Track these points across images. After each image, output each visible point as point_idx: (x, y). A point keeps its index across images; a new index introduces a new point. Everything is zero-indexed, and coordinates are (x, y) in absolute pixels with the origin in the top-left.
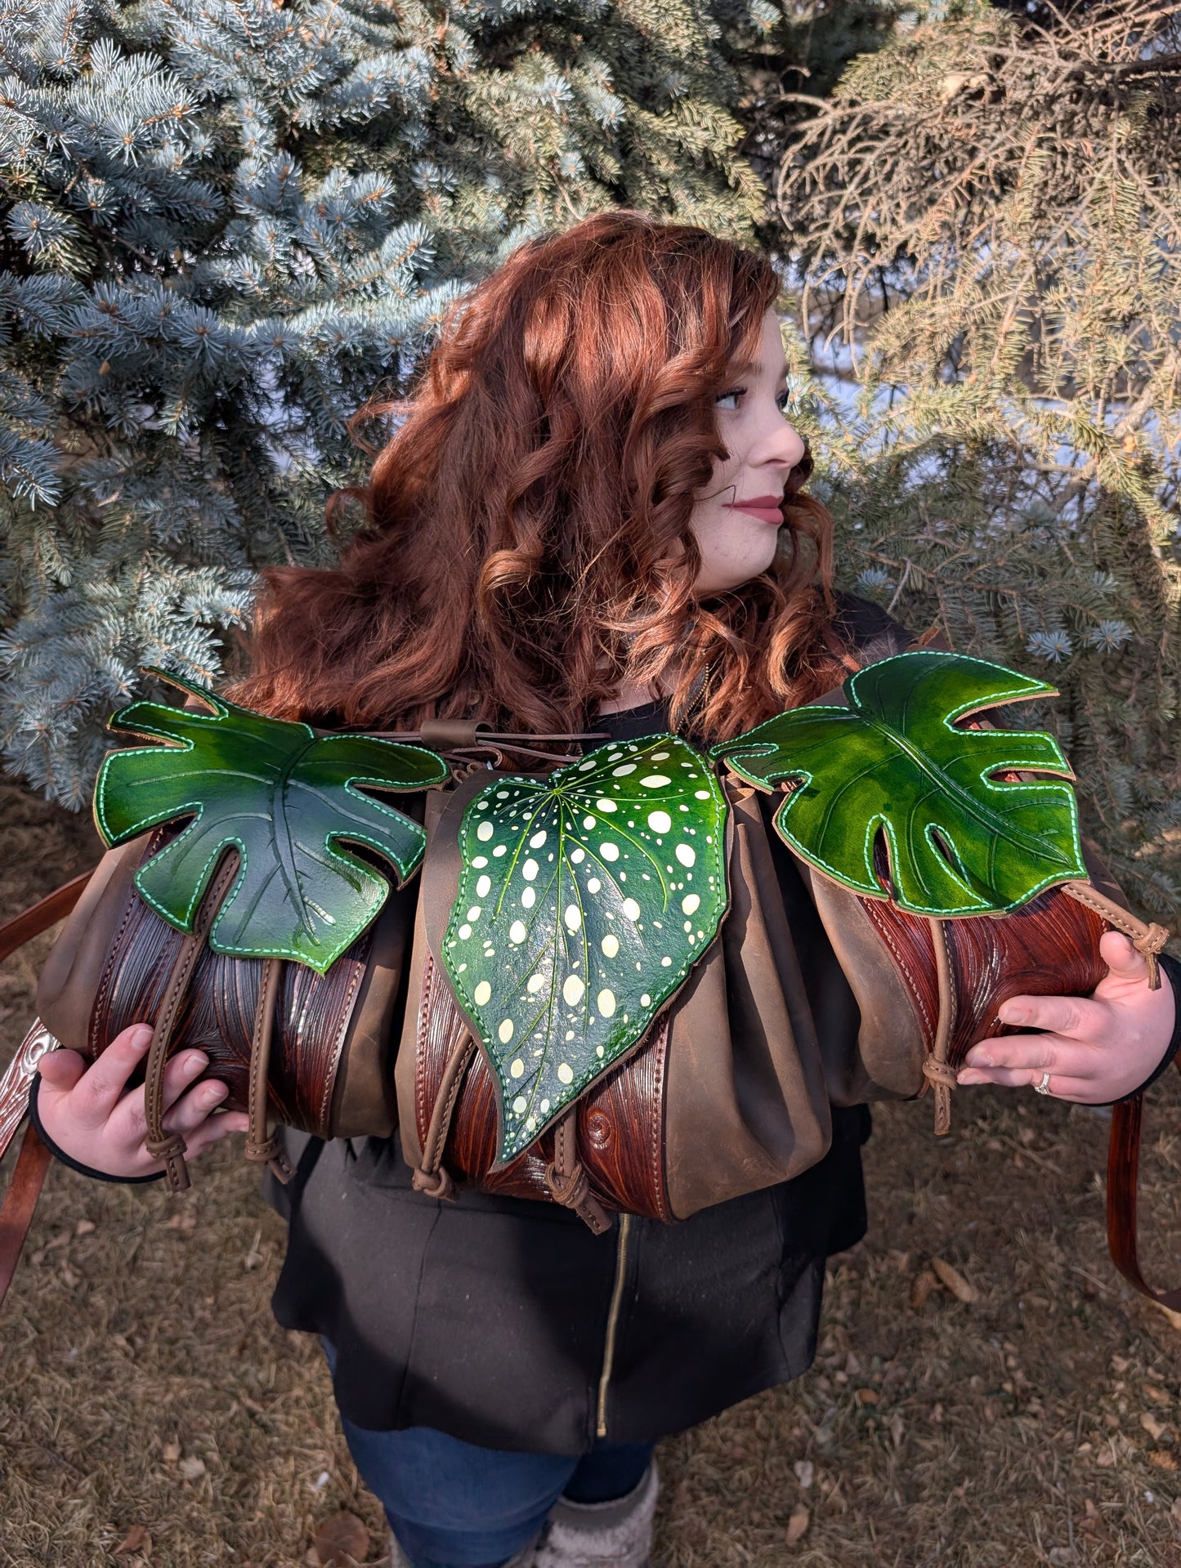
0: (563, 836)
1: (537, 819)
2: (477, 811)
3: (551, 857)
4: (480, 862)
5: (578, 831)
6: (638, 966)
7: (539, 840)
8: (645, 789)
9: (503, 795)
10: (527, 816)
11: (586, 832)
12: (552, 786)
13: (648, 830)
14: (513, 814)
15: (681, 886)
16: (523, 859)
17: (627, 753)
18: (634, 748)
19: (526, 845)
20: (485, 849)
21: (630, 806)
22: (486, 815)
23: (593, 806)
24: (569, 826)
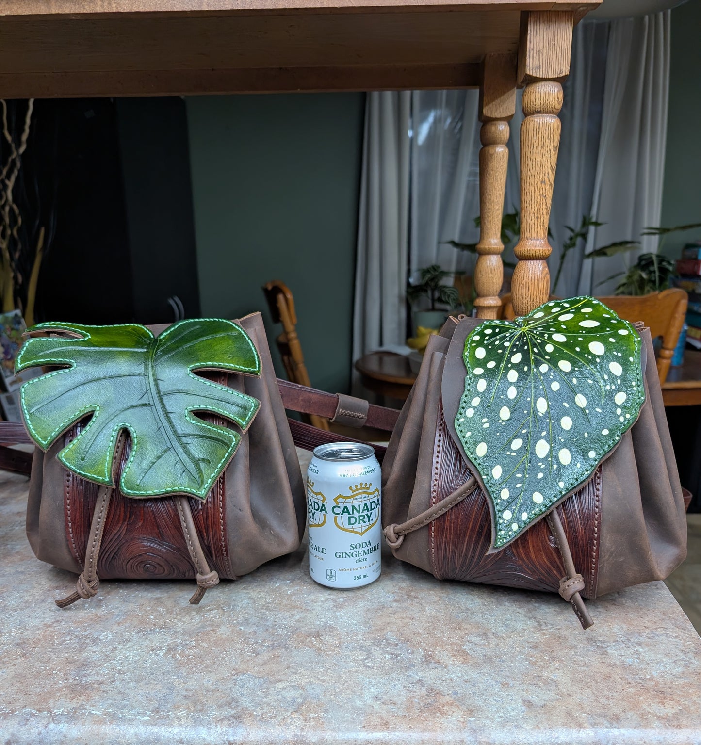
0: (532, 357)
1: (514, 346)
2: (473, 342)
3: (526, 369)
4: (479, 371)
5: (542, 353)
6: (586, 435)
7: (517, 358)
8: (583, 328)
9: (488, 331)
10: (507, 344)
11: (548, 354)
12: (519, 326)
13: (590, 353)
14: (497, 343)
15: (613, 387)
16: (507, 369)
17: (563, 308)
18: (566, 305)
19: (509, 361)
20: (482, 363)
21: (575, 339)
22: (480, 344)
23: (550, 337)
24: (535, 350)
